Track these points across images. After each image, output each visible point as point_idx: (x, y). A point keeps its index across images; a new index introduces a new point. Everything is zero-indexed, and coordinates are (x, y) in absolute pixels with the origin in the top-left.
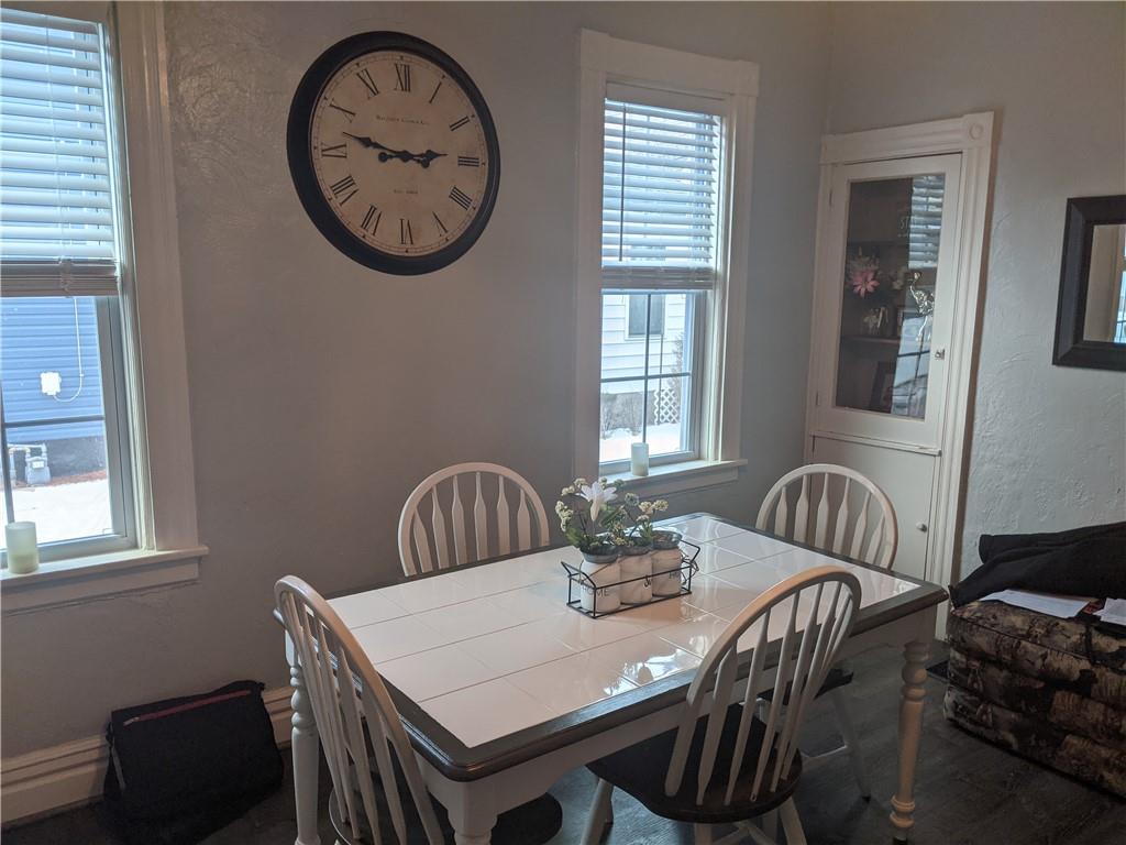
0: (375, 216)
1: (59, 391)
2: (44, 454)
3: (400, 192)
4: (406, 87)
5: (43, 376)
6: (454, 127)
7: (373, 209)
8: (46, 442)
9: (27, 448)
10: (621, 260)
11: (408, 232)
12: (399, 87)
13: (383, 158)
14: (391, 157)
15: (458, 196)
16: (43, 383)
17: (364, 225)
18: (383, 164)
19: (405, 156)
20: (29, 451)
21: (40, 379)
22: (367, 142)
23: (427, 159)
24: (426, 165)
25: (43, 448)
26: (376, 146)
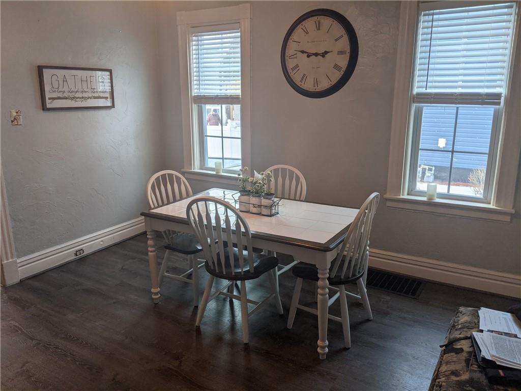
0: (305, 77)
1: (444, 146)
2: (433, 171)
3: (314, 68)
4: (318, 29)
5: (440, 139)
6: (336, 40)
7: (304, 75)
8: (435, 166)
9: (427, 167)
10: (426, 89)
11: (316, 82)
12: (316, 29)
13: (308, 56)
14: (311, 56)
15: (336, 67)
16: (439, 142)
17: (301, 81)
18: (308, 59)
19: (316, 54)
20: (427, 168)
21: (438, 140)
22: (303, 52)
23: (324, 54)
24: (323, 56)
25: (433, 168)
26: (306, 52)
